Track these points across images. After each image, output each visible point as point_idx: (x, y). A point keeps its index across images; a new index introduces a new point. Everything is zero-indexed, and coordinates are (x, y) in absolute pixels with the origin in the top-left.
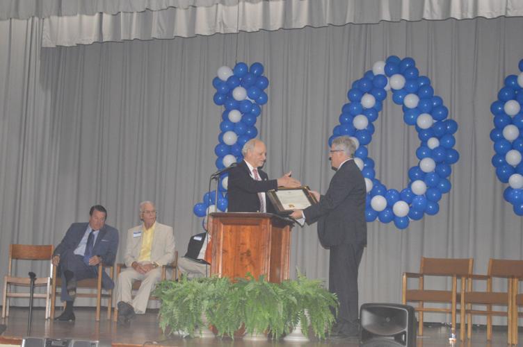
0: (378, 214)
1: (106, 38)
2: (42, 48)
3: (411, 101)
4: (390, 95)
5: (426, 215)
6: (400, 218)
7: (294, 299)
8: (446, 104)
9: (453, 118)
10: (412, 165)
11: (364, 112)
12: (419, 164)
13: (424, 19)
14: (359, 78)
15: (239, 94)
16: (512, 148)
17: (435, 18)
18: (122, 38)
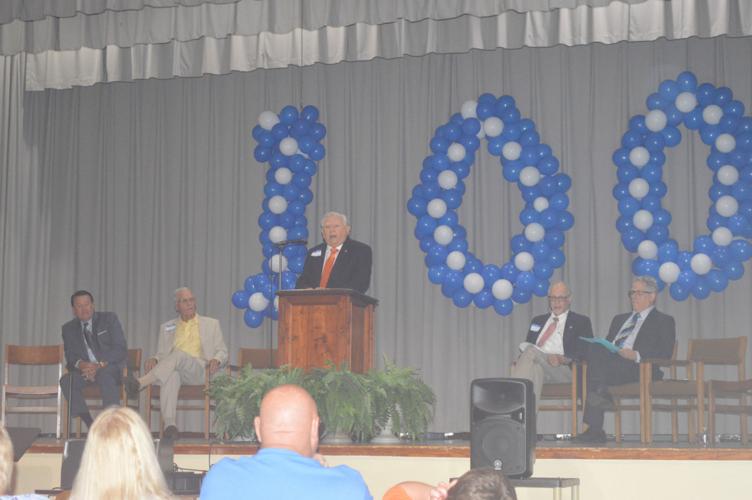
0: (473, 297)
1: (112, 77)
2: (25, 92)
3: (512, 151)
4: (484, 144)
5: (534, 297)
6: (501, 302)
7: (382, 391)
8: (556, 153)
9: (565, 172)
10: (514, 234)
11: (452, 166)
12: (524, 230)
13: (526, 46)
14: (444, 123)
15: (289, 146)
16: (641, 208)
17: (540, 44)
18: (133, 78)
